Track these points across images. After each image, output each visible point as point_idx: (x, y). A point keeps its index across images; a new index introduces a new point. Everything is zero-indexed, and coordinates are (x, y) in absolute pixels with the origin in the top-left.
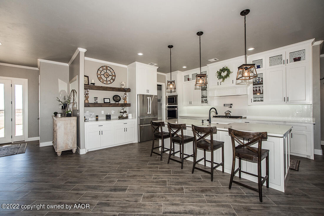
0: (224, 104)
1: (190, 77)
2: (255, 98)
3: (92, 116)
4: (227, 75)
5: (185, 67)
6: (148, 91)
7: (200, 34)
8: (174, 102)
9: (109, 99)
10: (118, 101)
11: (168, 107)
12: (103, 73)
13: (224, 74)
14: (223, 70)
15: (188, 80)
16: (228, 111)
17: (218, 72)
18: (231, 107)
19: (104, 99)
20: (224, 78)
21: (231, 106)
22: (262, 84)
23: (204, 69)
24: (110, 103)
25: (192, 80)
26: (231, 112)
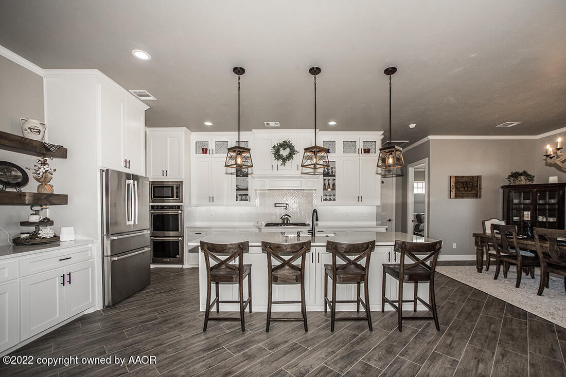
0: (275, 204)
1: (211, 146)
2: (326, 195)
4: (290, 156)
5: (208, 124)
6: (127, 163)
7: (315, 71)
8: (173, 197)
10: (18, 185)
11: (153, 207)
13: (285, 153)
14: (285, 145)
15: (205, 151)
16: (286, 215)
17: (274, 147)
18: (286, 209)
20: (285, 160)
21: (286, 206)
22: (334, 176)
23: (245, 136)
25: (216, 153)
26: (290, 217)
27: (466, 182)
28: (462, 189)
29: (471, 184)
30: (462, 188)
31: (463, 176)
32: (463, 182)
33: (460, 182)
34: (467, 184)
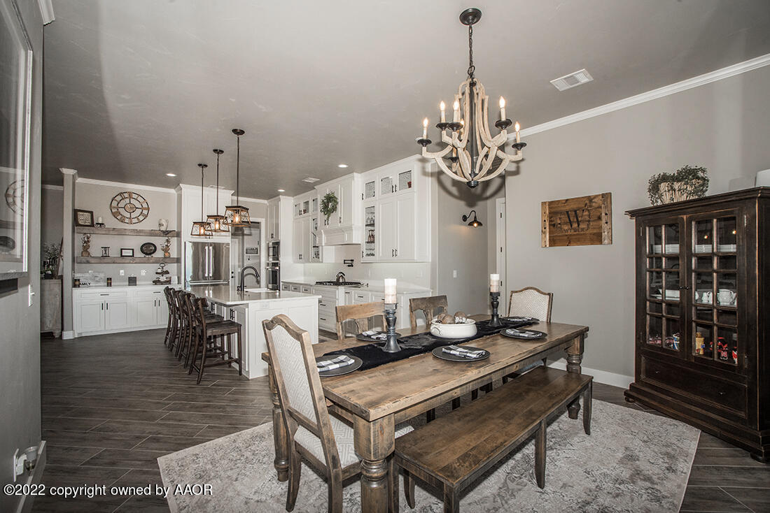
0: (344, 261)
3: (97, 279)
4: (333, 210)
5: (281, 191)
9: (133, 250)
10: (150, 254)
12: (122, 204)
16: (341, 272)
18: (351, 266)
19: (122, 249)
20: (330, 213)
21: (352, 263)
22: (374, 225)
24: (133, 256)
26: (345, 275)
27: (575, 211)
28: (566, 227)
29: (587, 213)
30: (565, 223)
31: (567, 200)
32: (567, 212)
33: (561, 213)
34: (577, 216)
